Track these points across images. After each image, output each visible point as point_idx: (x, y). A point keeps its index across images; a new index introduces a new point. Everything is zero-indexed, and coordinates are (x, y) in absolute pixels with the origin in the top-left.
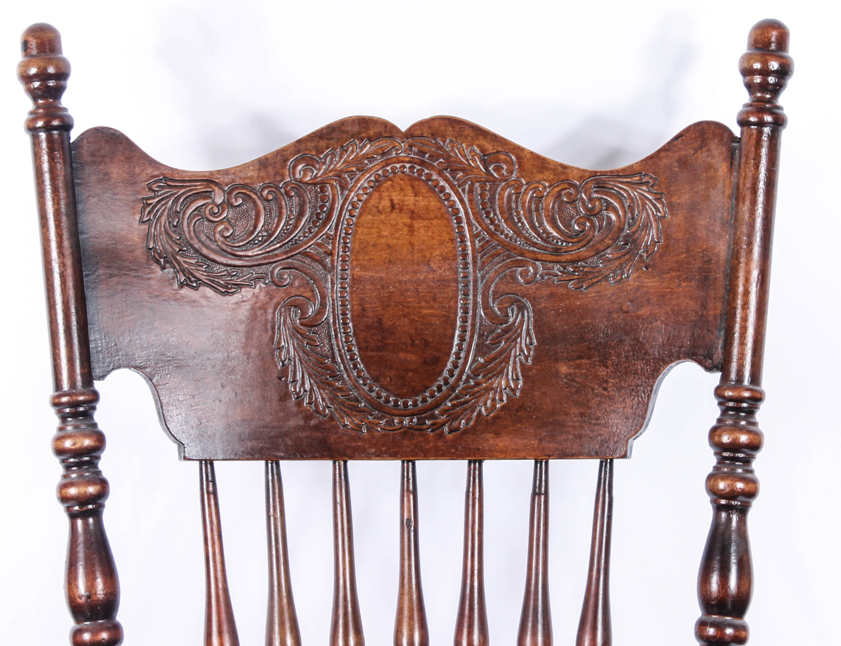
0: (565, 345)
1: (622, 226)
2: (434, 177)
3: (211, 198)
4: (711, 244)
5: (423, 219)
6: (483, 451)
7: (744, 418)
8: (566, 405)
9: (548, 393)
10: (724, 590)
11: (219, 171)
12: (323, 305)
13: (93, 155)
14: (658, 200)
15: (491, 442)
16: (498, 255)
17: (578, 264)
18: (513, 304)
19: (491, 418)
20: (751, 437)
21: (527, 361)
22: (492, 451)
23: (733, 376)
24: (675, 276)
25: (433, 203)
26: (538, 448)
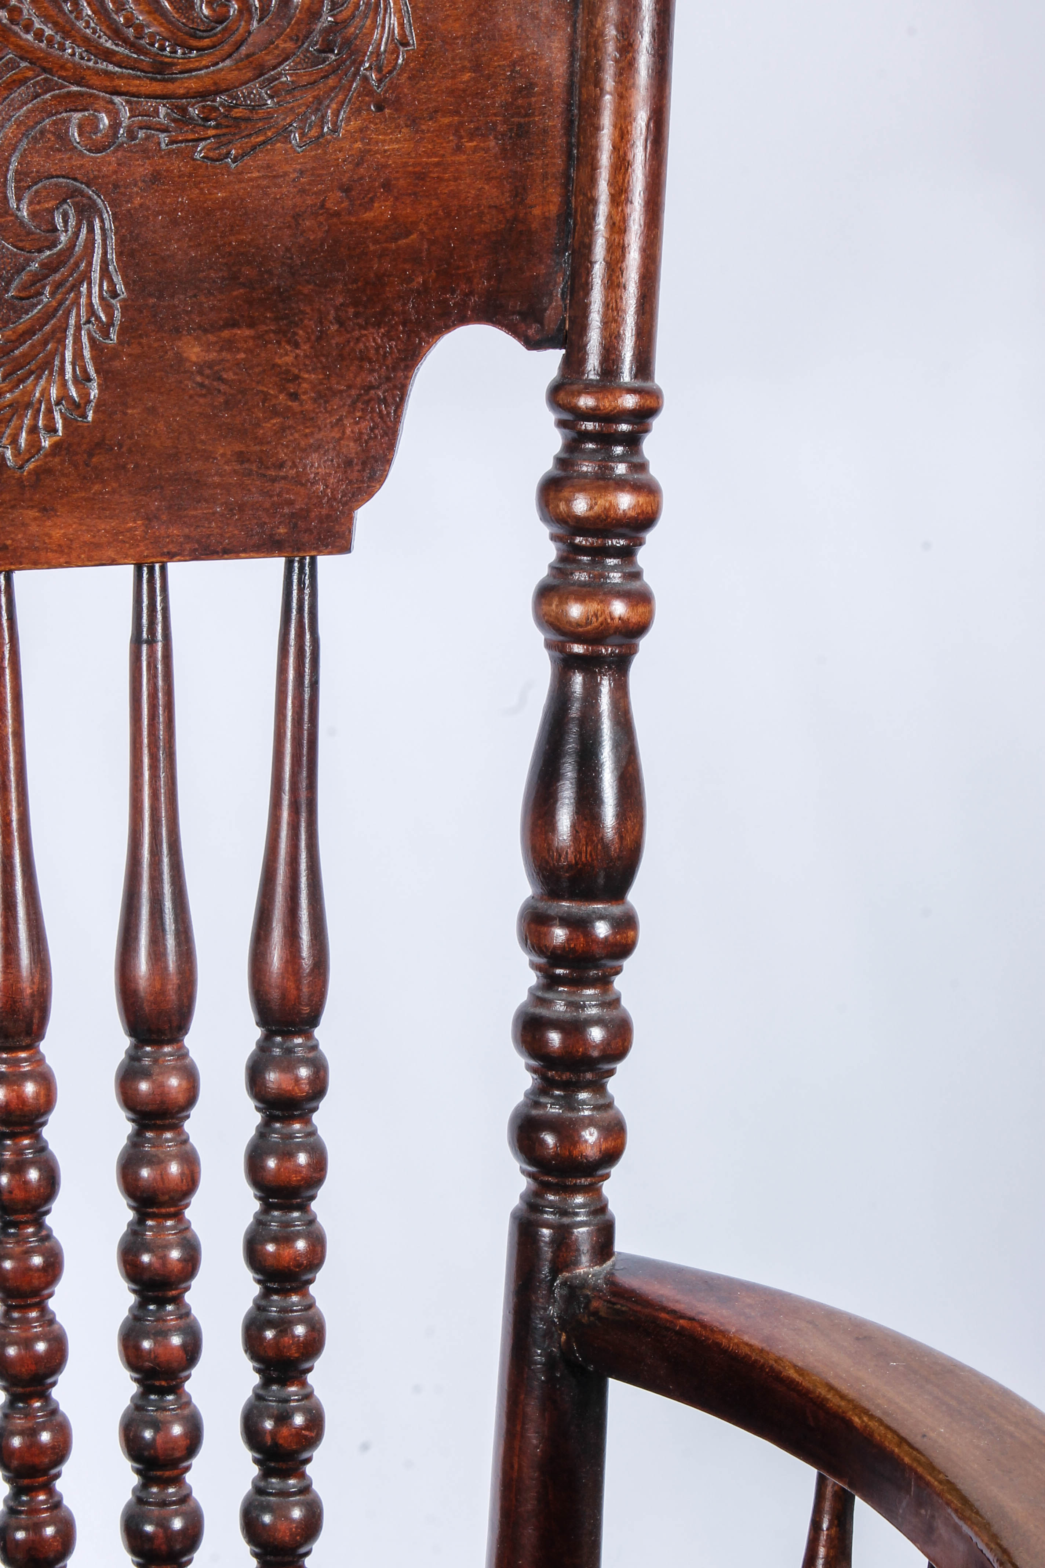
0: (195, 296)
1: (316, 7)
4: (532, 46)
6: (15, 550)
7: (621, 459)
8: (203, 437)
9: (161, 410)
10: (589, 849)
15: (34, 529)
16: (23, 81)
17: (214, 101)
18: (64, 201)
19: (29, 473)
20: (641, 500)
21: (107, 335)
22: (37, 549)
23: (593, 362)
24: (449, 125)
26: (144, 538)
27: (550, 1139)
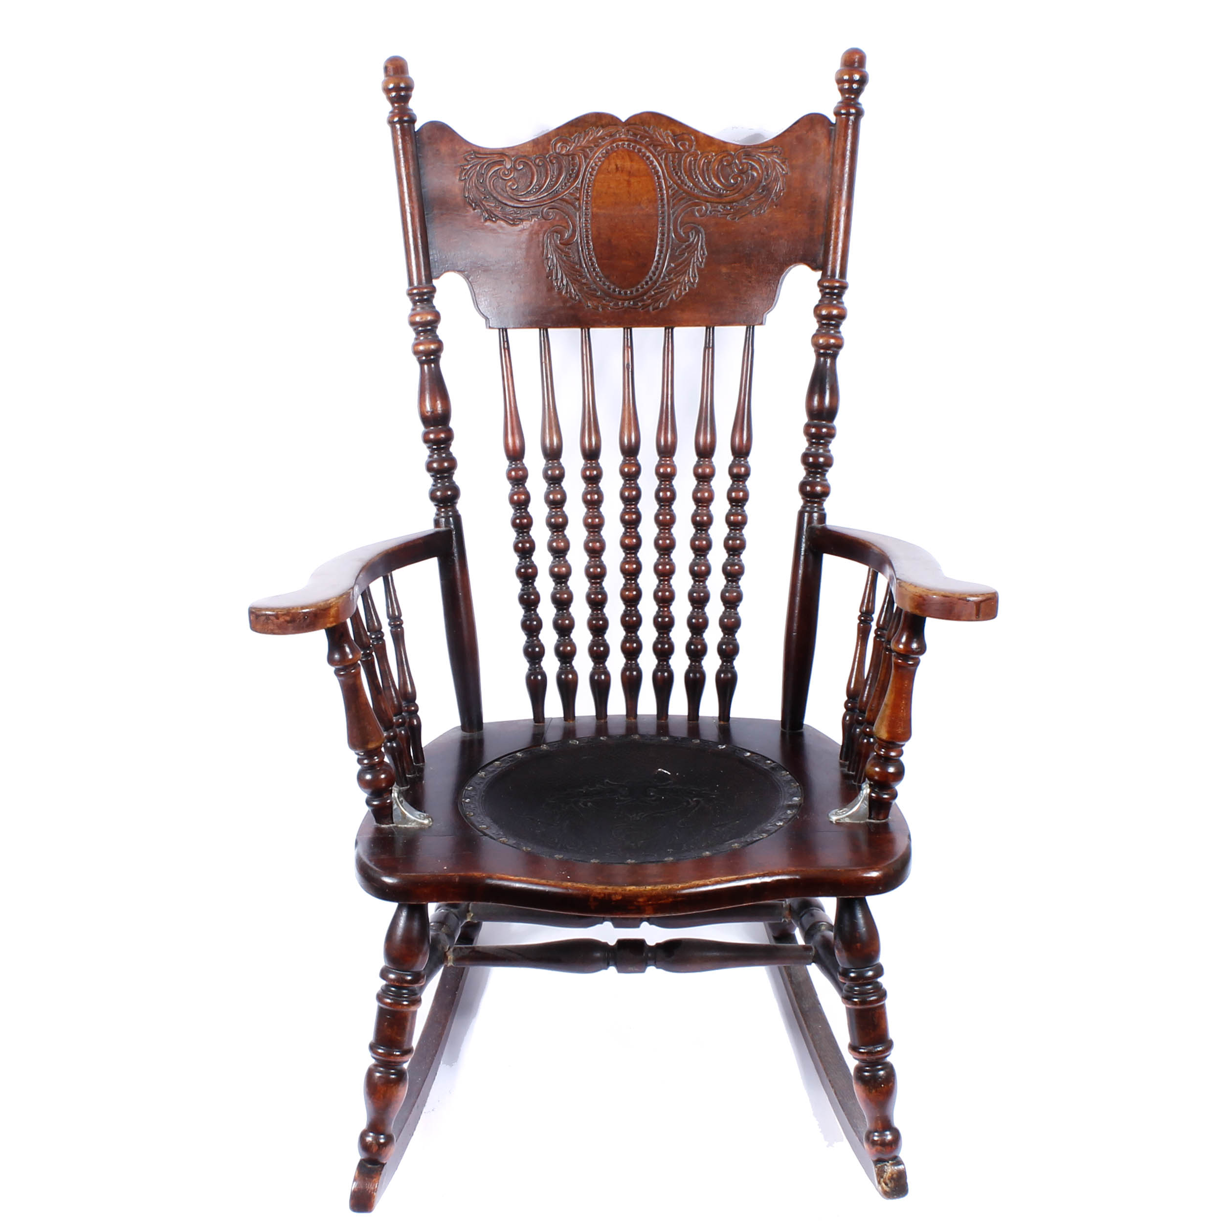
0: (725, 255)
1: (760, 180)
2: (643, 150)
3: (503, 165)
4: (817, 190)
5: (636, 176)
6: (674, 321)
7: (835, 300)
8: (725, 292)
9: (714, 285)
11: (508, 148)
12: (574, 231)
13: (429, 138)
14: (783, 163)
15: (680, 316)
16: (684, 199)
17: (733, 204)
18: (692, 230)
19: (679, 301)
20: (840, 311)
21: (701, 265)
22: (680, 321)
23: (829, 273)
24: (794, 211)
25: (643, 167)
26: (708, 319)
27: (808, 488)
